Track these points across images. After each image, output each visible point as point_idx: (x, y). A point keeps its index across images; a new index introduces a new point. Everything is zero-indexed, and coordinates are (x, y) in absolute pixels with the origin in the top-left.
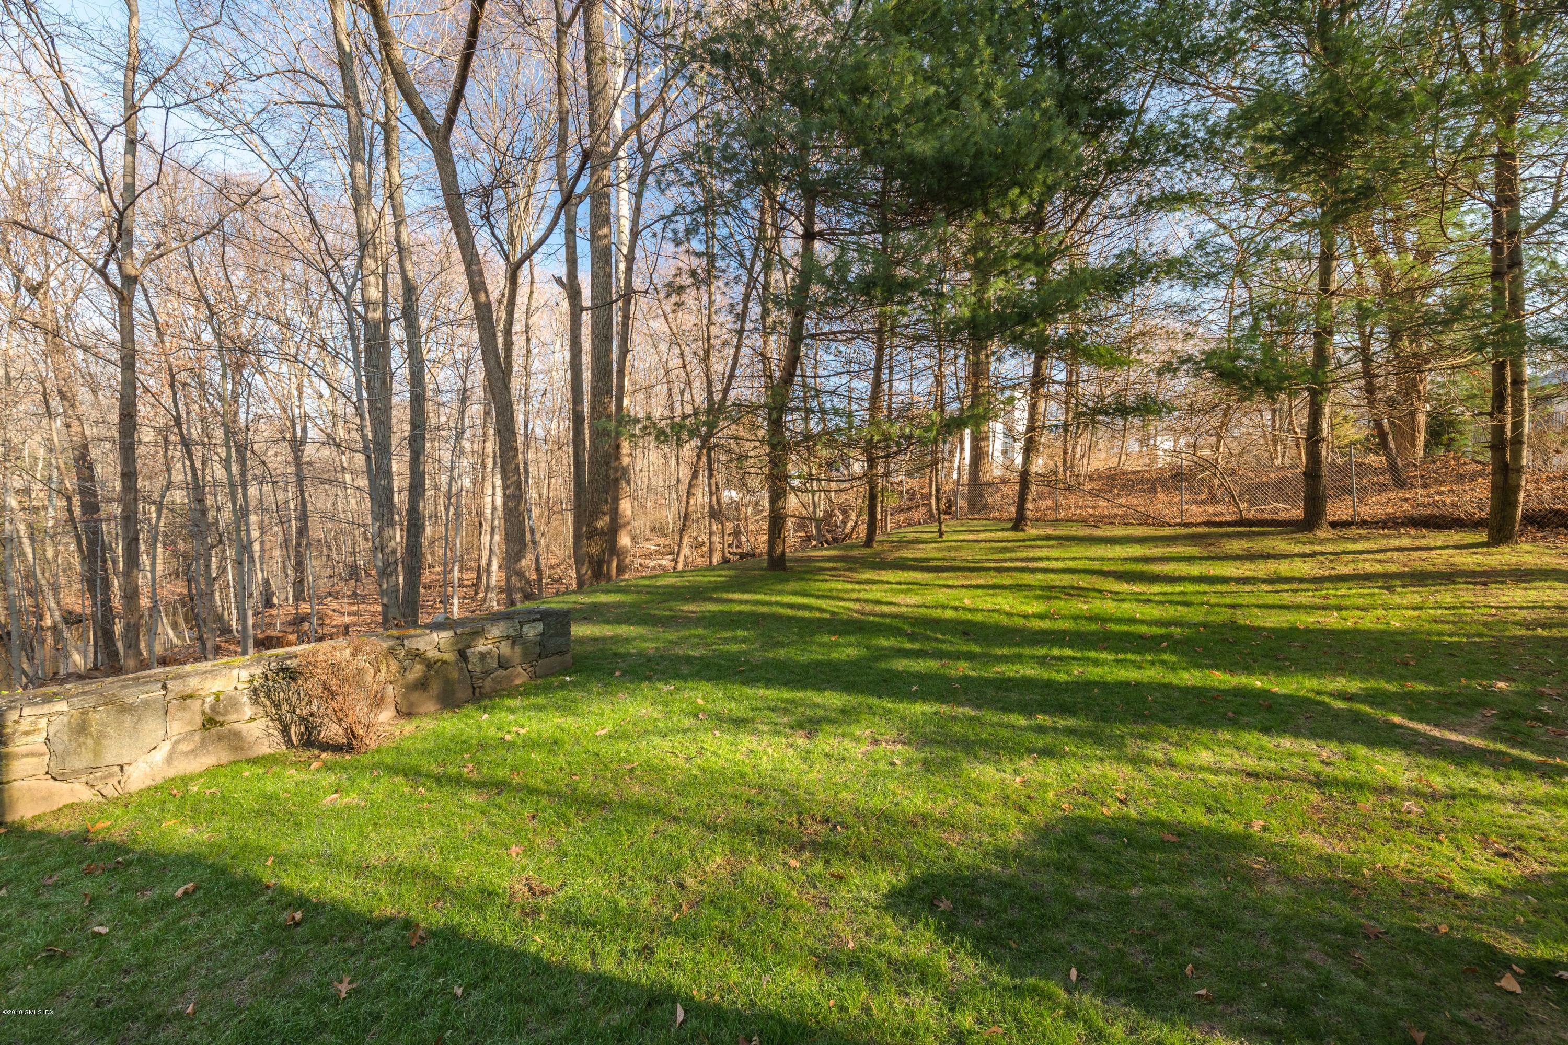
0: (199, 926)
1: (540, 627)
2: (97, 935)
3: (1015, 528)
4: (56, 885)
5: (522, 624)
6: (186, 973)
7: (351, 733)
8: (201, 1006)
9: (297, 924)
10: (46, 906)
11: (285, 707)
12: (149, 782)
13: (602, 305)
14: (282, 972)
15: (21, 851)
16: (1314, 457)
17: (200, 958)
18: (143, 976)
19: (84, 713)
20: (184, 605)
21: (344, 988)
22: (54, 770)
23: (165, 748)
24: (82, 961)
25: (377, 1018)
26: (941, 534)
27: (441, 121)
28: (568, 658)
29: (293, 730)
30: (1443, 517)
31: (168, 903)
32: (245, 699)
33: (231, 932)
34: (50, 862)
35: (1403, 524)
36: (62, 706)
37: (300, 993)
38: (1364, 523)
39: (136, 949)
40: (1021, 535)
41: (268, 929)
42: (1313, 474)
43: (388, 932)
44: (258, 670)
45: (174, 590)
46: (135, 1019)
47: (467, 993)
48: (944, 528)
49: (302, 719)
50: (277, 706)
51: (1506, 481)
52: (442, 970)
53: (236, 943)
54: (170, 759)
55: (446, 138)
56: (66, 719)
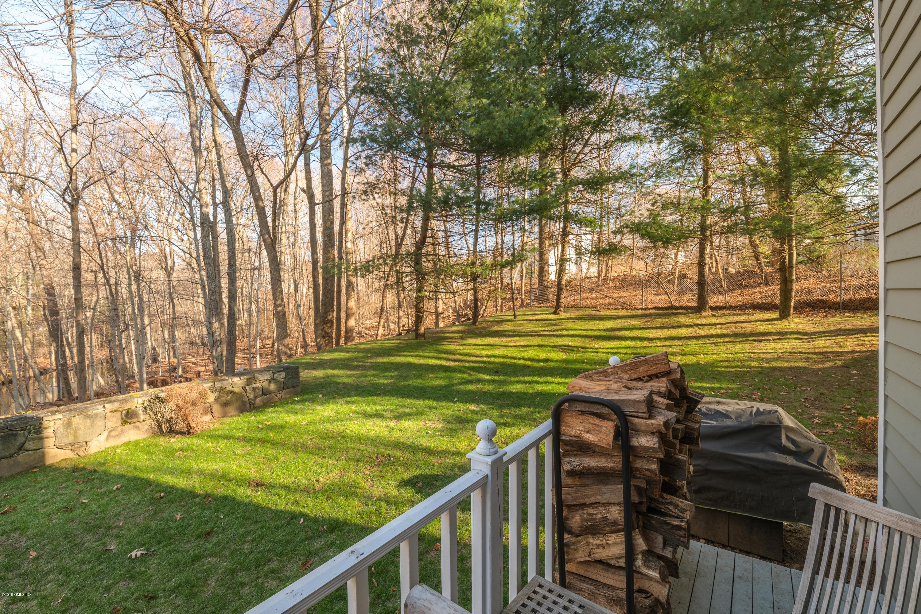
0: (123, 499)
1: (283, 375)
2: (83, 503)
3: (555, 313)
4: (64, 487)
5: (274, 373)
6: (119, 514)
7: (189, 426)
8: (125, 523)
9: (162, 498)
10: (62, 494)
11: (159, 415)
12: (98, 450)
13: (328, 201)
14: (156, 513)
15: (47, 476)
16: (701, 274)
17: (124, 509)
18: (103, 515)
19: (69, 419)
20: (108, 362)
21: (178, 517)
22: (58, 444)
23: (105, 434)
24: (78, 511)
25: (190, 525)
26: (515, 317)
27: (234, 114)
28: (299, 389)
29: (163, 426)
30: (768, 303)
31: (110, 492)
32: (141, 412)
33: (136, 500)
34: (60, 480)
35: (749, 308)
36: (60, 416)
37: (162, 519)
38: (731, 307)
39: (99, 507)
40: (556, 317)
41: (150, 500)
42: (701, 282)
43: (198, 500)
44: (146, 399)
45: (101, 354)
46: (101, 528)
47: (225, 518)
48: (517, 313)
49: (167, 420)
50: (156, 415)
51: (786, 287)
52: (216, 510)
53: (138, 504)
54: (107, 438)
55: (238, 123)
56: (61, 422)
